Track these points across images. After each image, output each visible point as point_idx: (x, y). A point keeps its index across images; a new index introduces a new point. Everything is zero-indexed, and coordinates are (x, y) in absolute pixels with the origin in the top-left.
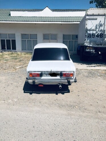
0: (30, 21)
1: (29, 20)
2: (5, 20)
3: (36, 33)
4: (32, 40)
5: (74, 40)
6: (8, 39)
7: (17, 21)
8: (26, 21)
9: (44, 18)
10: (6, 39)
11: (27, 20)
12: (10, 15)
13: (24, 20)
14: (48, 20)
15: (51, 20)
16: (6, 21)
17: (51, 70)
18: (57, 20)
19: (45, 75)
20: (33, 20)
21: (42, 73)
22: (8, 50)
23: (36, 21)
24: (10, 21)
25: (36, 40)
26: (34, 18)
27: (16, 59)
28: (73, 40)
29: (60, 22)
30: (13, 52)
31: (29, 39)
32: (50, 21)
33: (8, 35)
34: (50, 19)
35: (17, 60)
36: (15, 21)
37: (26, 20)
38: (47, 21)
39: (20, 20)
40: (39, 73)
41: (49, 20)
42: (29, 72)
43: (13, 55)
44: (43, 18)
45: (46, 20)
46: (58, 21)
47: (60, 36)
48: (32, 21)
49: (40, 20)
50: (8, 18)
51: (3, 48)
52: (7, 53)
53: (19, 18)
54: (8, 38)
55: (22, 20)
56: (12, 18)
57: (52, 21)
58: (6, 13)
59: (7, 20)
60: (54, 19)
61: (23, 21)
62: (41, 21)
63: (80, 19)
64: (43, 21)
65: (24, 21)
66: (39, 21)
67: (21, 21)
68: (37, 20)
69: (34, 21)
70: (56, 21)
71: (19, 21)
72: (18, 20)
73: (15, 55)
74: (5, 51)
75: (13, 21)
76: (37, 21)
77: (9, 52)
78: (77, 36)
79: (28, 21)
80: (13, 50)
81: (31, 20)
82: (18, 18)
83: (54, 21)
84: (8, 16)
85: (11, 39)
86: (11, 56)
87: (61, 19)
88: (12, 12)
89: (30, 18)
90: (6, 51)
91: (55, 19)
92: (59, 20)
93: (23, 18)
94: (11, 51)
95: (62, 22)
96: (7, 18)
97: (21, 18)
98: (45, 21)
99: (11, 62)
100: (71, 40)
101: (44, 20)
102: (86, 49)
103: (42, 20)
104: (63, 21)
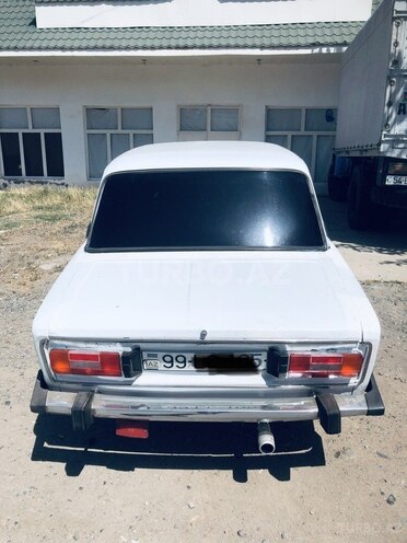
0: (119, 48)
1: (116, 43)
2: (13, 45)
3: (146, 105)
4: (131, 132)
5: (315, 134)
6: (31, 130)
7: (62, 49)
8: (104, 48)
9: (184, 35)
10: (20, 132)
11: (108, 43)
12: (34, 23)
13: (92, 43)
14: (198, 42)
15: (215, 42)
16: (16, 49)
17: (203, 334)
18: (241, 42)
19: (161, 365)
20: (132, 43)
21: (137, 351)
22: (32, 178)
23: (144, 48)
24: (31, 49)
25: (149, 132)
26: (136, 35)
27: (54, 219)
28: (309, 133)
29: (254, 47)
30: (50, 188)
31: (120, 131)
32: (210, 47)
33: (29, 111)
34: (208, 34)
35: (58, 226)
36: (55, 48)
37: (100, 43)
38: (194, 47)
39: (76, 44)
40: (119, 349)
41: (206, 42)
42: (44, 343)
43: (47, 202)
44: (175, 35)
45: (190, 43)
46: (245, 47)
47: (255, 115)
48: (127, 48)
49: (165, 43)
50: (27, 36)
51: (12, 170)
52: (23, 190)
53: (74, 35)
54: (30, 126)
55: (84, 44)
56: (43, 36)
57: (219, 47)
58: (20, 15)
59: (20, 45)
60: (225, 34)
61: (87, 48)
62: (169, 48)
63: (345, 31)
64: (178, 48)
65: (95, 48)
66: (161, 48)
67: (79, 49)
68: (149, 43)
69: (136, 48)
70: (237, 47)
71: (71, 49)
72: (68, 44)
73: (57, 200)
74: (17, 182)
75: (47, 49)
76: (153, 48)
77: (35, 187)
78: (330, 115)
79: (112, 48)
80: (51, 179)
81: (124, 43)
82: (66, 35)
83: (228, 47)
84: (24, 29)
85: (42, 132)
86: (37, 204)
87: (258, 33)
88: (42, 8)
89: (120, 35)
90: (24, 182)
91: (233, 34)
92: (249, 42)
93: (89, 35)
94: (42, 183)
95: (262, 47)
96: (19, 37)
97: (81, 35)
98: (186, 48)
99: (26, 238)
100: (303, 132)
101: (181, 43)
102: (386, 173)
103: (173, 43)
104: (266, 42)
